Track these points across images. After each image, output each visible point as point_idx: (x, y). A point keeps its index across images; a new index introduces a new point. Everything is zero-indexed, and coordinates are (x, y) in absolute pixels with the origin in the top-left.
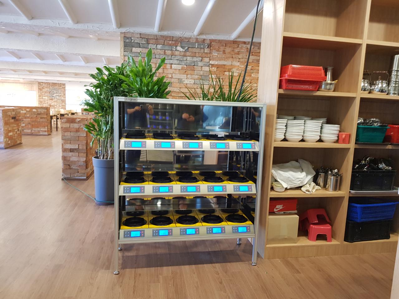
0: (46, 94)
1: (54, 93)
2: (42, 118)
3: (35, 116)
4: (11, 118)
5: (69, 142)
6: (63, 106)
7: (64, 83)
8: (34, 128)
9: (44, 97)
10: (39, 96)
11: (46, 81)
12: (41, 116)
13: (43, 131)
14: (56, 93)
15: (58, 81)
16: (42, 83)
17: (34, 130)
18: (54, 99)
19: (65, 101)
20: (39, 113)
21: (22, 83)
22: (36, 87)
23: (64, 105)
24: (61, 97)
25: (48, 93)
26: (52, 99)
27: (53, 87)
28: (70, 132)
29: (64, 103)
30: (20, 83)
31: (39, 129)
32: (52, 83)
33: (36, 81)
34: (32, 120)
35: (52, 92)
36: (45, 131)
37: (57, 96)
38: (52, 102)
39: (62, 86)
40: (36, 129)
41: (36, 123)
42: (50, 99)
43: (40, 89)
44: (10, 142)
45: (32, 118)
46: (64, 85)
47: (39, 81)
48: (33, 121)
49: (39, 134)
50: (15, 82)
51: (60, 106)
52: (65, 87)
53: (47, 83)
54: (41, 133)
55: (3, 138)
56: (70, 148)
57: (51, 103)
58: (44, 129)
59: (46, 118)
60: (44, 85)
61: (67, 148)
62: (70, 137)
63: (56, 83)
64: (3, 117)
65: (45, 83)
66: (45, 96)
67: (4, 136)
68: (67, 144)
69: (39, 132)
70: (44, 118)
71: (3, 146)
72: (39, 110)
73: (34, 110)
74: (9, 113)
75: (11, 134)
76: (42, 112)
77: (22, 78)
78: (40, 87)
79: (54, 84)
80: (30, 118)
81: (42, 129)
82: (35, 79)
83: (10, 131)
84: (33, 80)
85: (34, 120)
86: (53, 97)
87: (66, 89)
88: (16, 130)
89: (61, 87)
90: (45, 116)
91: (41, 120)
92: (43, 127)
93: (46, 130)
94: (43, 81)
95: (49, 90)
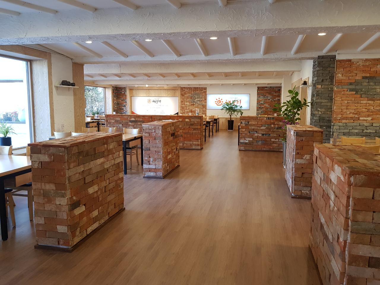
0: (187, 99)
1: (196, 98)
2: (195, 129)
3: (188, 127)
4: (170, 135)
5: (367, 238)
6: (203, 111)
7: (205, 87)
8: (187, 141)
9: (185, 103)
10: (181, 102)
11: (188, 86)
12: (194, 127)
13: (196, 145)
14: (197, 98)
15: (200, 85)
16: (185, 88)
17: (186, 144)
18: (196, 104)
19: (206, 106)
20: (193, 123)
21: (166, 89)
22: (178, 93)
23: (205, 110)
24: (202, 102)
25: (190, 98)
26: (193, 105)
27: (194, 92)
28: (371, 213)
29: (204, 108)
30: (164, 89)
31: (191, 143)
32: (194, 88)
33: (179, 87)
34: (184, 131)
35: (194, 97)
36: (198, 145)
37: (198, 101)
38: (194, 107)
39: (204, 91)
40: (189, 142)
41: (189, 136)
42: (192, 105)
43: (182, 95)
44: (168, 168)
45: (184, 129)
46: (205, 89)
47: (182, 87)
48: (185, 133)
49: (191, 148)
50: (159, 89)
51: (201, 111)
52: (206, 91)
53: (189, 88)
54: (194, 147)
55: (161, 163)
56: (370, 255)
57: (192, 108)
58: (197, 143)
59: (200, 129)
60: (187, 90)
61: (361, 253)
62: (372, 226)
63: (198, 88)
64: (162, 135)
65: (187, 88)
66: (187, 102)
67: (163, 160)
68: (361, 243)
69: (191, 145)
70: (197, 129)
71: (161, 175)
72: (192, 120)
73: (187, 120)
74: (169, 129)
75: (170, 156)
76: (196, 122)
77: (166, 84)
78: (182, 93)
79: (196, 89)
80: (183, 130)
81: (194, 143)
82: (178, 85)
83: (169, 153)
84: (177, 86)
85: (187, 131)
86: (194, 102)
87: (207, 93)
88: (174, 151)
89: (202, 92)
90: (199, 127)
91: (194, 132)
92: (196, 140)
93: (199, 143)
94: (186, 86)
95: (191, 96)
